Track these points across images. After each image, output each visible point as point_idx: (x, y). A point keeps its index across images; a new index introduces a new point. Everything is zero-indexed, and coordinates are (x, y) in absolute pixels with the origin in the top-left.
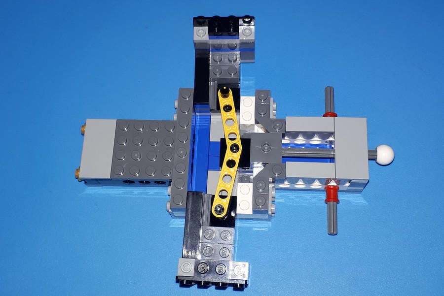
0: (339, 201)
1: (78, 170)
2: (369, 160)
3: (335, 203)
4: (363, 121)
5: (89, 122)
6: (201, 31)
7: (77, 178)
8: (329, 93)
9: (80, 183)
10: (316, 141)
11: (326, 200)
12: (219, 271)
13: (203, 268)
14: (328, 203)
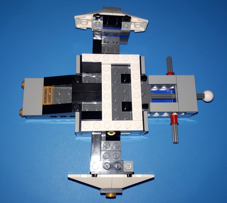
0: (178, 123)
1: (21, 110)
2: (197, 99)
3: (176, 125)
4: (193, 77)
5: (26, 80)
6: (98, 23)
7: (21, 115)
8: (169, 61)
9: (22, 118)
10: (164, 89)
11: (171, 123)
12: (117, 167)
13: (107, 166)
14: (172, 125)
